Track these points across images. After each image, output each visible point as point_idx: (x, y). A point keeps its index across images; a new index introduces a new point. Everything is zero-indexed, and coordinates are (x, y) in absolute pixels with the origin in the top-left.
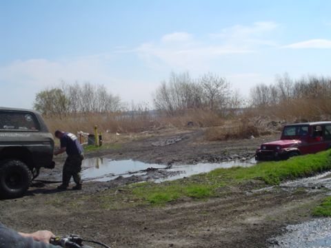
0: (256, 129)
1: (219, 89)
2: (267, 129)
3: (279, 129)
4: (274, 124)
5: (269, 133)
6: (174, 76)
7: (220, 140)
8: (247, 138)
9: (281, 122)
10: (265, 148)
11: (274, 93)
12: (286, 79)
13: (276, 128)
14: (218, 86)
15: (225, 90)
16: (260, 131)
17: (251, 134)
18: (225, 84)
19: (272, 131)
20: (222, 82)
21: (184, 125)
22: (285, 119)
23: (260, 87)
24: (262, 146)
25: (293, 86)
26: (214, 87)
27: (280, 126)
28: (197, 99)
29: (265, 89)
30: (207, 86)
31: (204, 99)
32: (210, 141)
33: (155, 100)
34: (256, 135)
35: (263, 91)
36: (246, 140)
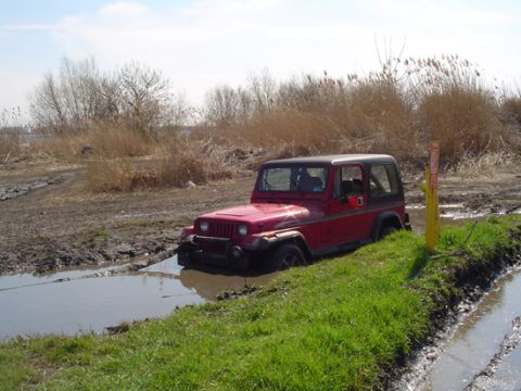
0: (201, 165)
1: (150, 89)
2: (224, 166)
3: (250, 167)
4: (241, 155)
5: (229, 175)
6: (67, 64)
7: (117, 190)
8: (179, 186)
9: (255, 151)
10: (204, 227)
11: (245, 100)
12: (265, 78)
13: (244, 164)
14: (148, 85)
15: (161, 92)
16: (207, 170)
17: (189, 177)
18: (161, 81)
19: (233, 169)
20: (155, 78)
21: (75, 153)
22: (264, 146)
23: (222, 90)
24: (198, 222)
25: (276, 90)
26: (142, 87)
27: (251, 159)
28: (112, 107)
29: (229, 94)
30: (130, 85)
31: (123, 108)
32: (96, 192)
33: (33, 107)
34: (200, 178)
35: (226, 97)
36: (177, 190)
